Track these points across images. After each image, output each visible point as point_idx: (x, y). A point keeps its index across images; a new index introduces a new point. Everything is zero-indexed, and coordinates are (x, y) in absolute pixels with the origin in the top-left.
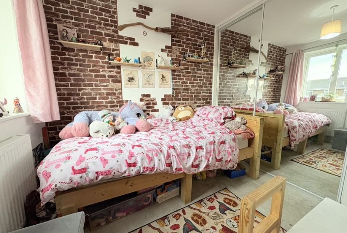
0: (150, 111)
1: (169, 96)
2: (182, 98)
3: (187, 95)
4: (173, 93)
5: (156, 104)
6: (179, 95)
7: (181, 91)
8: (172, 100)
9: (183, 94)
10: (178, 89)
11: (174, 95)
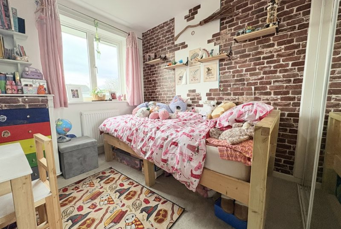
0: (195, 106)
1: (215, 90)
2: (232, 93)
3: (241, 87)
4: (220, 86)
5: (201, 100)
6: (229, 88)
7: (232, 84)
8: (219, 95)
9: (235, 86)
10: (226, 81)
11: (221, 89)
